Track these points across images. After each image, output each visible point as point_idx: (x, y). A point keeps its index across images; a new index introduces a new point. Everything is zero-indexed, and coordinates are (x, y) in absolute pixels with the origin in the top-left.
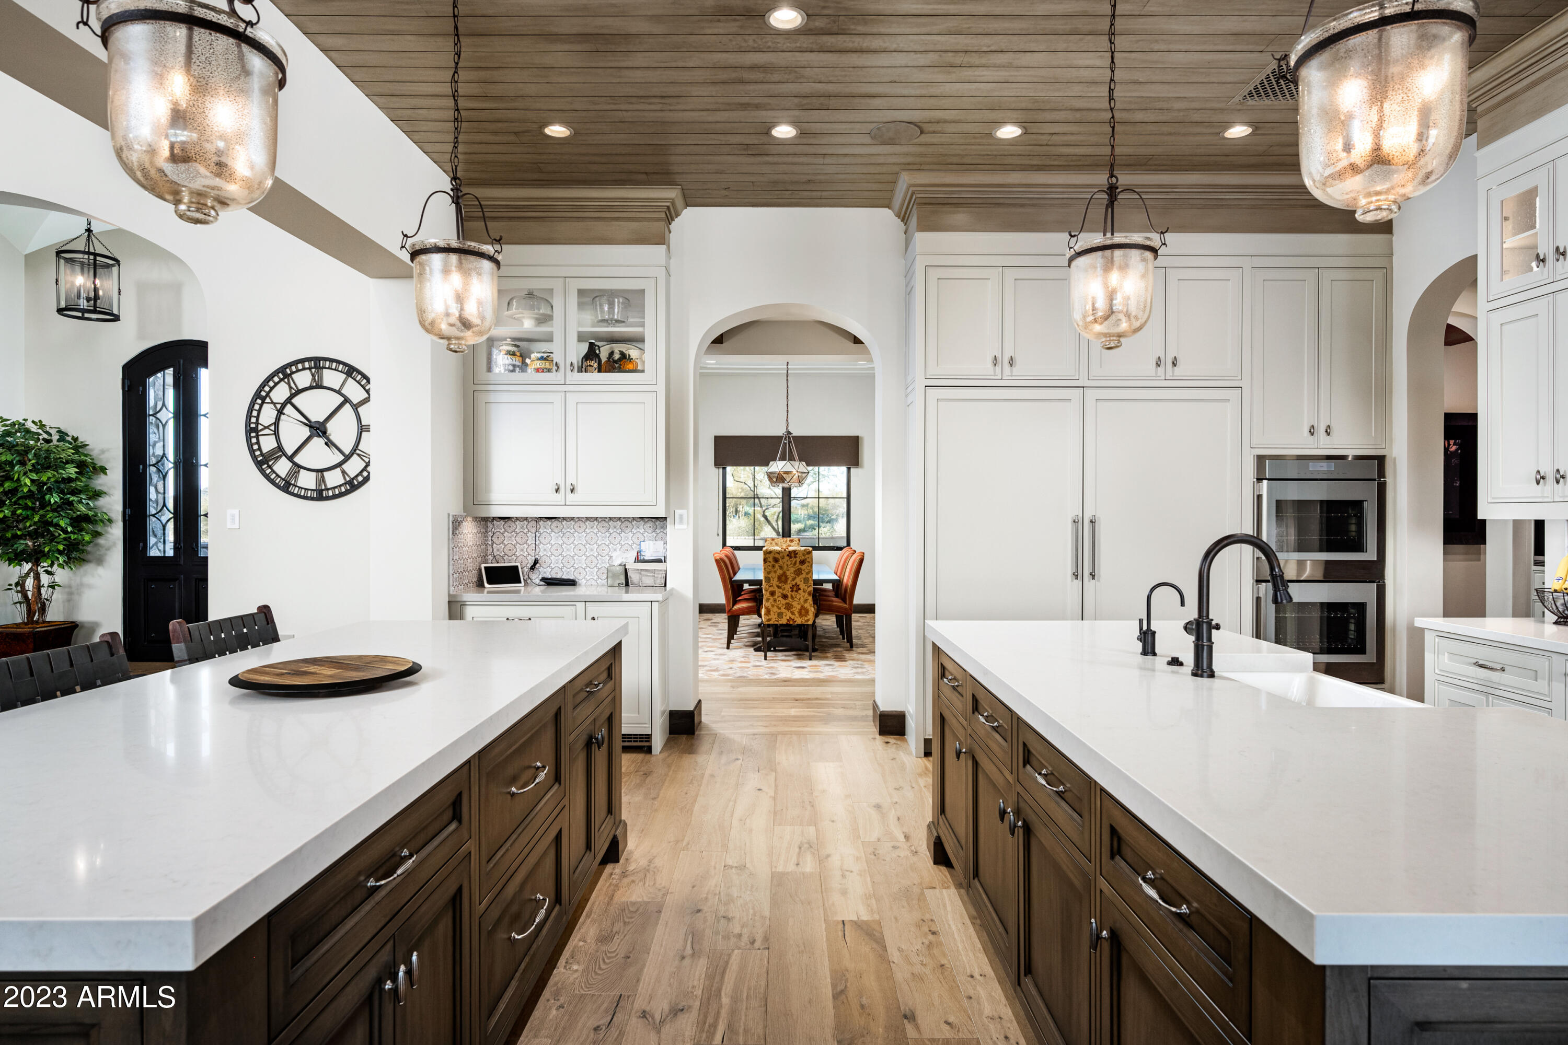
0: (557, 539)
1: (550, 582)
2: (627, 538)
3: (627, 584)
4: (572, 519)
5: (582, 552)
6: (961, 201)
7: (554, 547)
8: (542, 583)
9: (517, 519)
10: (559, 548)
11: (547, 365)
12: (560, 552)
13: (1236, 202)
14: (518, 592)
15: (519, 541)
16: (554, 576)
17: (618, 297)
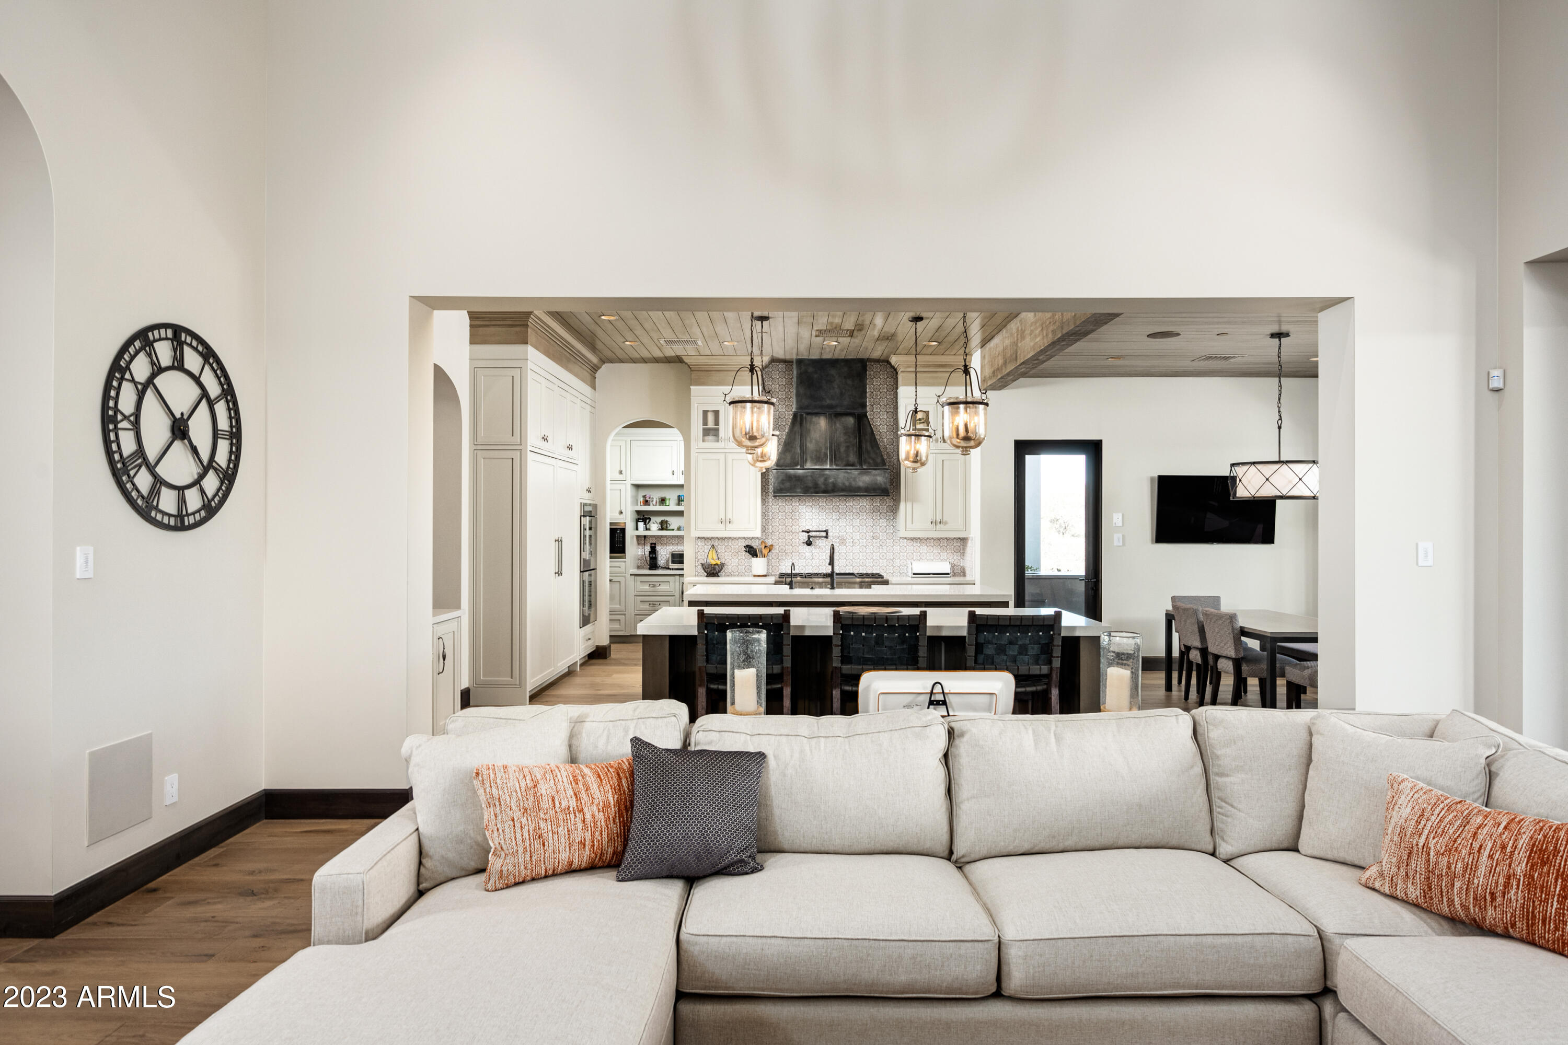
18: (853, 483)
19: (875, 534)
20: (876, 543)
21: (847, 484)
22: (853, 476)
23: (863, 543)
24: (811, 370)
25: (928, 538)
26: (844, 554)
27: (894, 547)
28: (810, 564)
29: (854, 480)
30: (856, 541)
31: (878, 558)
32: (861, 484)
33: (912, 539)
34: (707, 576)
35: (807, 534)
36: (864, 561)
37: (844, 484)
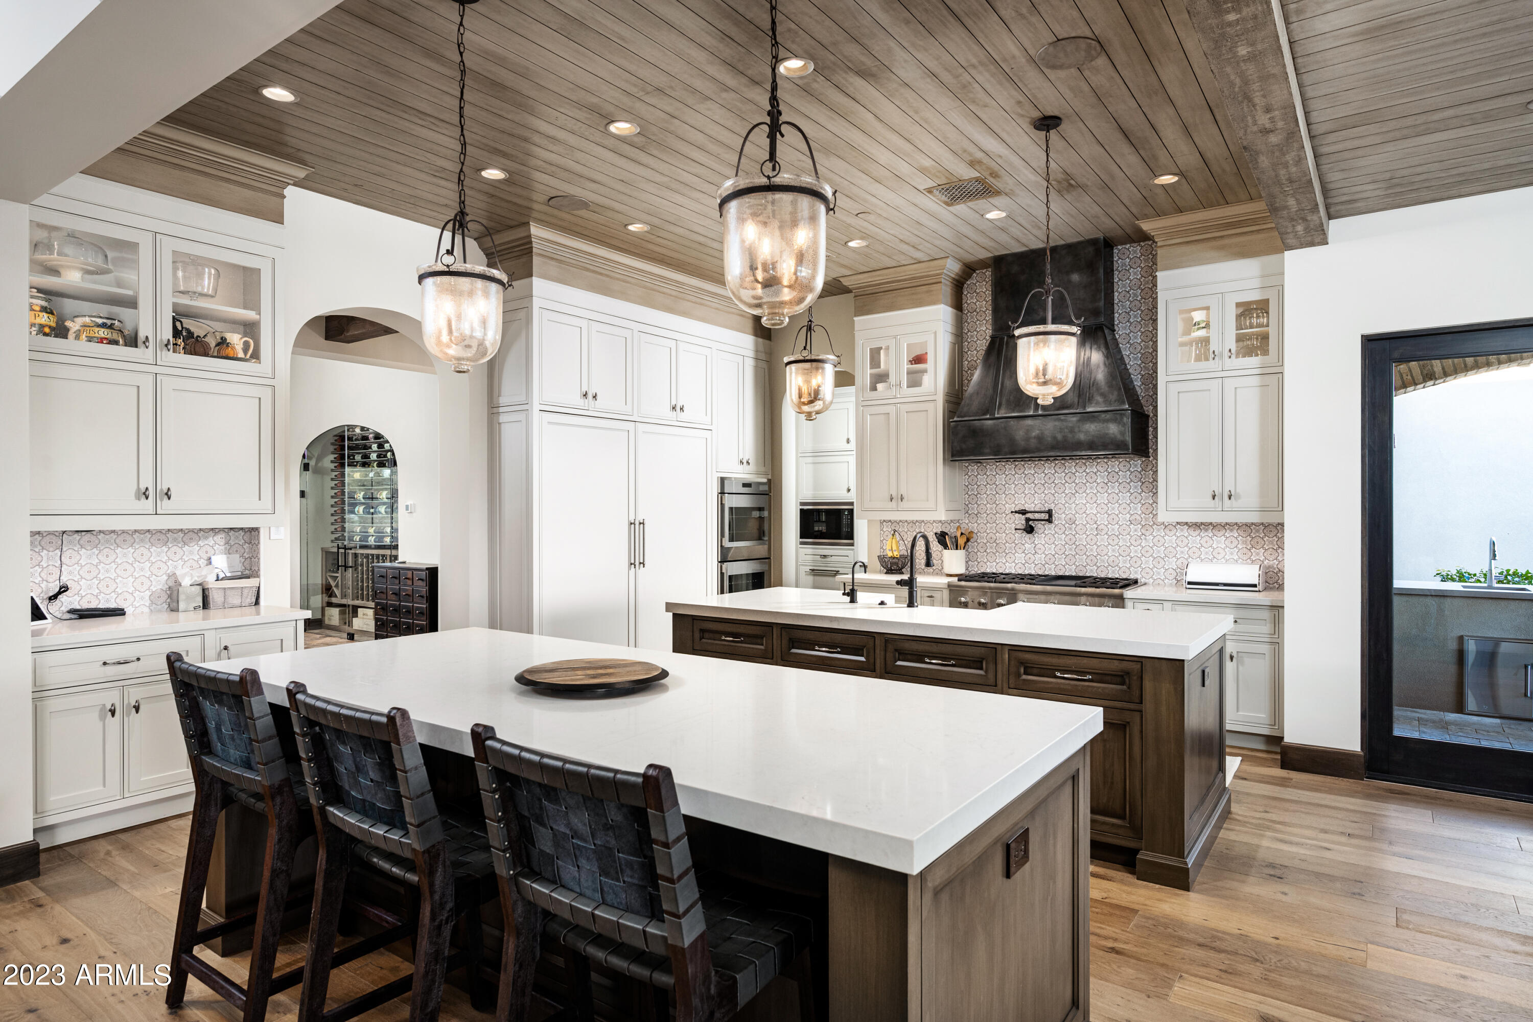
1: (83, 614)
6: (564, 259)
8: (66, 616)
11: (115, 336)
17: (209, 267)
18: (1070, 435)
19: (1133, 517)
20: (1136, 530)
21: (1059, 437)
22: (1070, 425)
23: (1113, 530)
24: (1015, 269)
25: (1227, 524)
26: (1083, 547)
27: (1166, 538)
28: (1032, 561)
29: (1072, 431)
30: (1102, 527)
31: (1140, 555)
32: (1082, 437)
33: (1197, 526)
34: (886, 573)
35: (1023, 517)
36: (1115, 559)
37: (1055, 438)
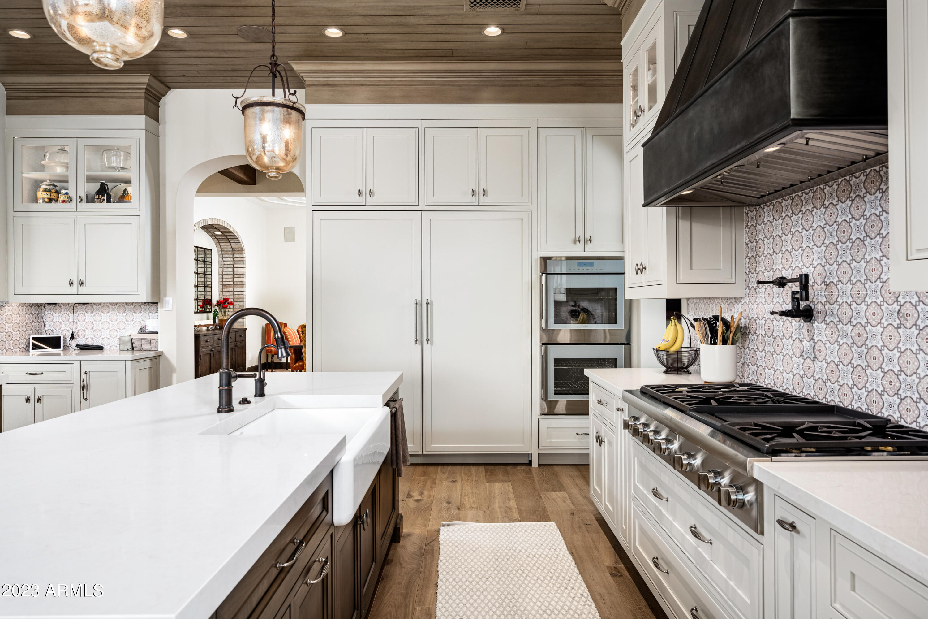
0: (89, 318)
1: (83, 348)
2: (137, 317)
3: (133, 349)
4: (100, 304)
5: (107, 327)
6: (336, 82)
7: (88, 324)
8: (76, 348)
9: (62, 304)
10: (91, 324)
12: (92, 327)
13: (526, 82)
14: (59, 354)
15: (64, 319)
16: (88, 343)
